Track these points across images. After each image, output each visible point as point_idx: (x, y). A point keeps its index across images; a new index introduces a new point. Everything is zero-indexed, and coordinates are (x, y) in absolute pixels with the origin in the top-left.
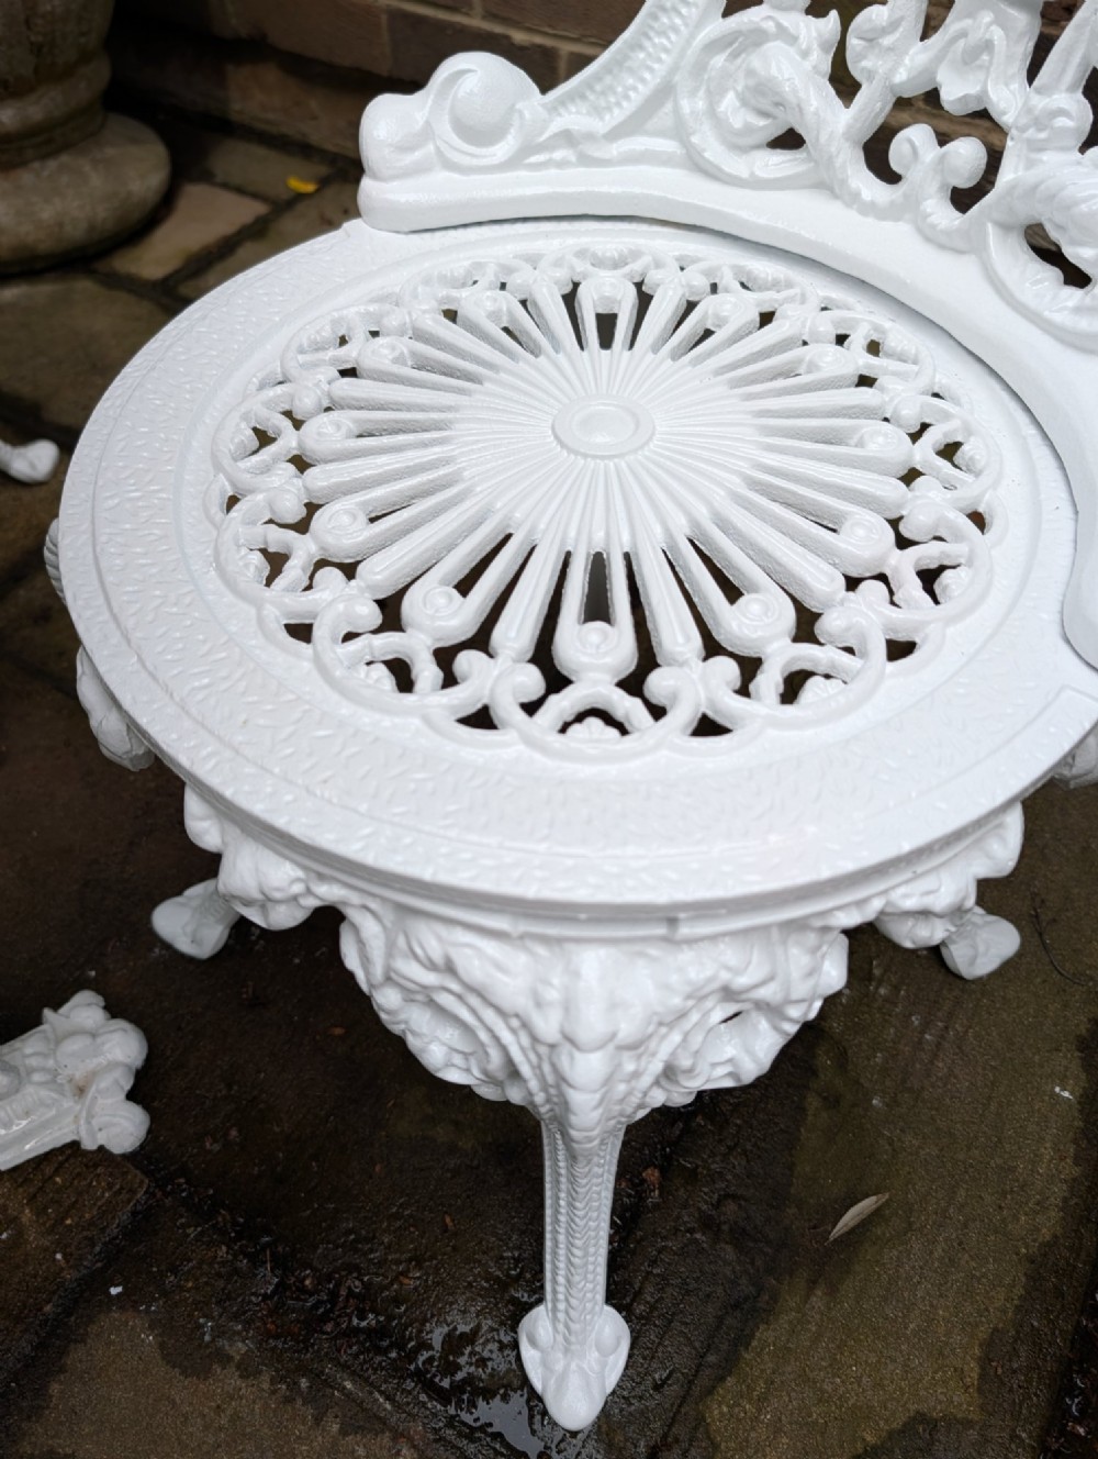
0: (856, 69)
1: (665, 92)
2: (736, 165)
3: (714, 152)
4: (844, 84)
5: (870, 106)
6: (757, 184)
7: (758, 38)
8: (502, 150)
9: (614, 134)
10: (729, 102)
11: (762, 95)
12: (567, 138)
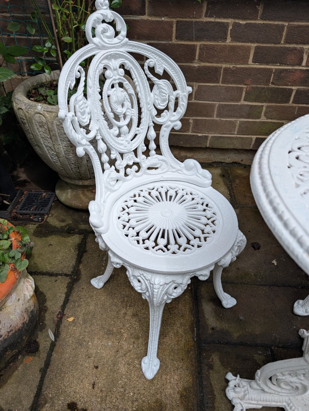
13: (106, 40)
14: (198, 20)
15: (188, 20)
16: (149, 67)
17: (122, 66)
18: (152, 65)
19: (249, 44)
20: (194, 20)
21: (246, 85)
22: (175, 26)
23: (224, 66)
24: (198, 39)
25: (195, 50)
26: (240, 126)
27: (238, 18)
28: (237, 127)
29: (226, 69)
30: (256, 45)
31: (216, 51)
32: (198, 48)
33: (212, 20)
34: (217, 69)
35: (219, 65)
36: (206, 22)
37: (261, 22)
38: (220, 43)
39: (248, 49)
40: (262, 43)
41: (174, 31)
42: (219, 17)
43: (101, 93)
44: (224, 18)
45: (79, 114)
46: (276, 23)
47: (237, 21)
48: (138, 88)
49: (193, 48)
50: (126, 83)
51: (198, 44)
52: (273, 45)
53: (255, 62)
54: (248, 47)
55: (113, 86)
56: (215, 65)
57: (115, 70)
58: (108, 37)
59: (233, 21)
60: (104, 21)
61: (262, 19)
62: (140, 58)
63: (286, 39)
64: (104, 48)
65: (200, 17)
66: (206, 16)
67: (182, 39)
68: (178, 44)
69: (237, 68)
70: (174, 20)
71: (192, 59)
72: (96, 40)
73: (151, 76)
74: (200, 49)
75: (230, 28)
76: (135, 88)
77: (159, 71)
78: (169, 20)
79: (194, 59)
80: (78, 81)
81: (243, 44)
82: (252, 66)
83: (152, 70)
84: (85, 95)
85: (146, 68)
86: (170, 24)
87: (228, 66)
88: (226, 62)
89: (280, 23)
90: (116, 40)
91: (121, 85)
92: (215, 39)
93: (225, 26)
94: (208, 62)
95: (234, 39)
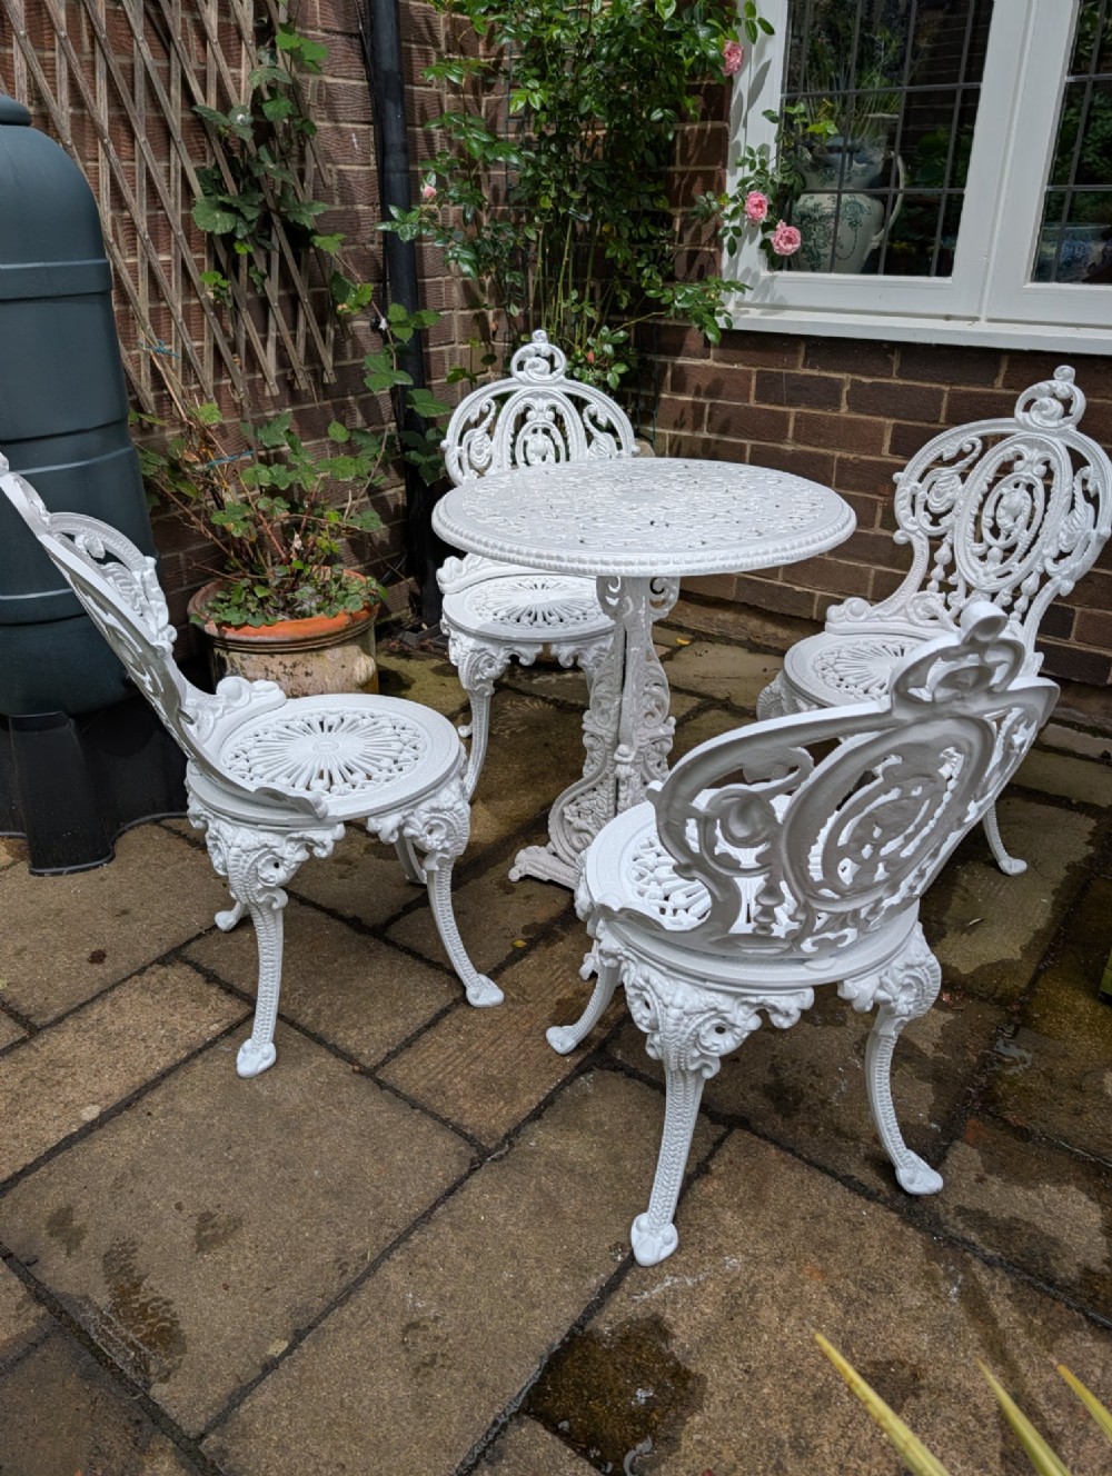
0: (950, 603)
1: (903, 607)
2: (921, 623)
3: (916, 620)
4: (948, 607)
5: (954, 611)
6: (927, 627)
7: (926, 597)
8: (862, 618)
9: (891, 615)
10: (919, 610)
11: (928, 608)
12: (878, 616)
13: (535, 375)
14: (792, 372)
15: (774, 370)
16: (590, 415)
17: (553, 408)
18: (592, 411)
19: (881, 419)
20: (785, 371)
21: (880, 495)
22: (754, 378)
23: (838, 454)
24: (791, 403)
25: (787, 422)
26: (876, 579)
27: (859, 373)
28: (871, 583)
29: (841, 460)
30: (894, 421)
31: (823, 426)
32: (792, 419)
33: (815, 373)
34: (826, 459)
35: (829, 452)
36: (805, 376)
37: (901, 382)
38: (830, 413)
39: (880, 428)
40: (904, 419)
41: (753, 388)
42: (827, 370)
43: (515, 436)
44: (836, 370)
45: (472, 452)
46: (928, 385)
47: (857, 377)
48: (569, 441)
49: (784, 417)
50: (555, 431)
51: (793, 410)
52: (925, 425)
53: (895, 453)
54: (880, 423)
55: (535, 431)
56: (822, 451)
57: (542, 411)
58: (542, 373)
59: (851, 377)
60: (538, 355)
61: (900, 376)
62: (580, 404)
63: (948, 415)
64: (528, 383)
65: (794, 366)
66: (804, 366)
67: (764, 402)
68: (759, 409)
69: (863, 461)
70: (754, 369)
71: (782, 438)
72: (520, 374)
73: (590, 425)
74: (796, 419)
75: (847, 388)
76: (565, 439)
77: (602, 421)
78: (746, 368)
79: (785, 437)
80: (483, 416)
81: (869, 418)
82: (890, 460)
83: (593, 419)
84: (490, 432)
85: (585, 415)
86: (748, 376)
87: (845, 455)
88: (839, 446)
89: (935, 386)
90: (549, 377)
91: (546, 431)
92: (821, 405)
93: (836, 386)
94: (810, 445)
95: (854, 407)
